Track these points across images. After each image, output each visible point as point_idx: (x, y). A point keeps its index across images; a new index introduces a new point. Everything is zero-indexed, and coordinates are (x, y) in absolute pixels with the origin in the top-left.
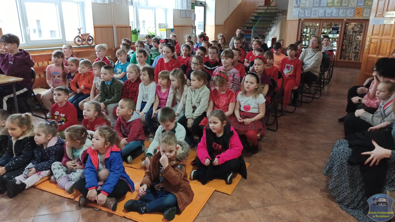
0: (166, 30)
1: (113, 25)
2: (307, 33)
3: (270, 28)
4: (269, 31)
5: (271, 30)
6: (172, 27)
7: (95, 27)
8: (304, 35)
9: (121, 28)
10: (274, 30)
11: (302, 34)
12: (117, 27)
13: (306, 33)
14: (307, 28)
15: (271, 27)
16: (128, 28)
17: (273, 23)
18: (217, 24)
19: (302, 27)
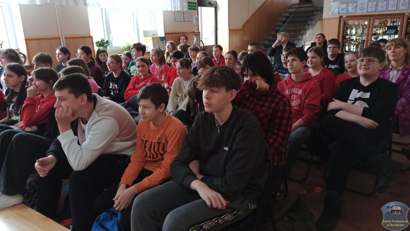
0: (153, 38)
1: (59, 35)
2: (352, 35)
3: (304, 31)
4: (302, 34)
5: (306, 33)
6: (163, 35)
7: (26, 40)
8: (348, 37)
9: (76, 39)
10: (310, 33)
11: (344, 37)
12: (66, 38)
13: (350, 35)
14: (352, 29)
15: (306, 29)
16: (87, 39)
17: (309, 25)
18: (232, 28)
19: (344, 27)
